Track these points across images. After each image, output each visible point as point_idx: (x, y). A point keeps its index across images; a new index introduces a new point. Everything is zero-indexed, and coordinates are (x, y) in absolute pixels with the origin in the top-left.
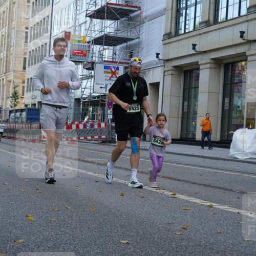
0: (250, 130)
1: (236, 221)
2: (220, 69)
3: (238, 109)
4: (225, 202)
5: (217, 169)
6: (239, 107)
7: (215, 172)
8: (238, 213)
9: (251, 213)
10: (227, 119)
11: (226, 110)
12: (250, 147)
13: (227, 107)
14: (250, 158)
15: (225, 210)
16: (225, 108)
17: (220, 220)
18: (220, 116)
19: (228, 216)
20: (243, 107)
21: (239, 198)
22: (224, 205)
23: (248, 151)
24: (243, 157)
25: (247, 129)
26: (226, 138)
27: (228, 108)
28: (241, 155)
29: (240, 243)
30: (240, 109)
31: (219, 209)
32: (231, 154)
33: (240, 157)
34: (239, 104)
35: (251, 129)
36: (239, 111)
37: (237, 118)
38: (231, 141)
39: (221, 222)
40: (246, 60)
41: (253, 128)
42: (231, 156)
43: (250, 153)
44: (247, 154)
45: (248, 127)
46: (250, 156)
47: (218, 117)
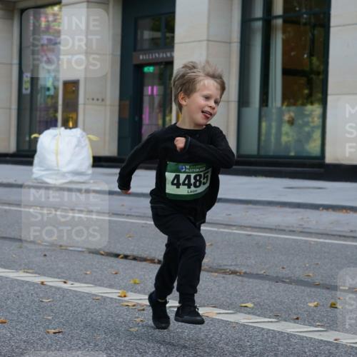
0: (68, 130)
1: (37, 299)
2: (12, 19)
3: (47, 93)
4: (20, 265)
5: (9, 204)
6: (48, 89)
7: (6, 211)
8: (42, 283)
9: (65, 282)
10: (27, 113)
11: (26, 95)
12: (70, 162)
13: (26, 89)
14: (71, 182)
15: (17, 280)
16: (24, 92)
17: (8, 299)
18: (14, 106)
19: (22, 290)
20: (56, 88)
21: (45, 255)
22: (17, 270)
23: (65, 170)
24: (56, 180)
25: (63, 129)
26: (26, 147)
27: (28, 91)
28: (54, 177)
29: (40, 339)
30: (52, 92)
31: (6, 278)
32: (34, 176)
33: (51, 181)
34: (49, 84)
35: (70, 128)
36: (48, 96)
37: (47, 109)
38: (35, 151)
39: (9, 302)
40: (59, 3)
41: (75, 126)
42: (36, 179)
43: (69, 173)
44: (64, 175)
45: (65, 125)
46: (70, 178)
47: (10, 109)
